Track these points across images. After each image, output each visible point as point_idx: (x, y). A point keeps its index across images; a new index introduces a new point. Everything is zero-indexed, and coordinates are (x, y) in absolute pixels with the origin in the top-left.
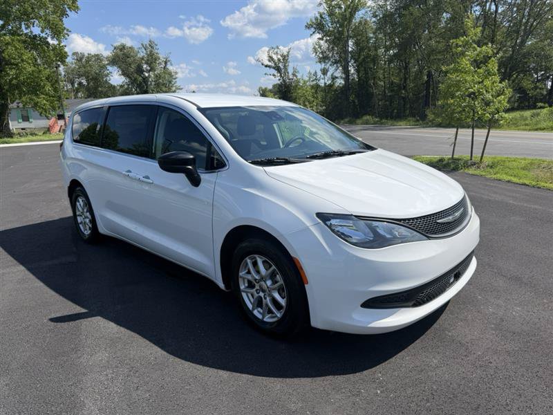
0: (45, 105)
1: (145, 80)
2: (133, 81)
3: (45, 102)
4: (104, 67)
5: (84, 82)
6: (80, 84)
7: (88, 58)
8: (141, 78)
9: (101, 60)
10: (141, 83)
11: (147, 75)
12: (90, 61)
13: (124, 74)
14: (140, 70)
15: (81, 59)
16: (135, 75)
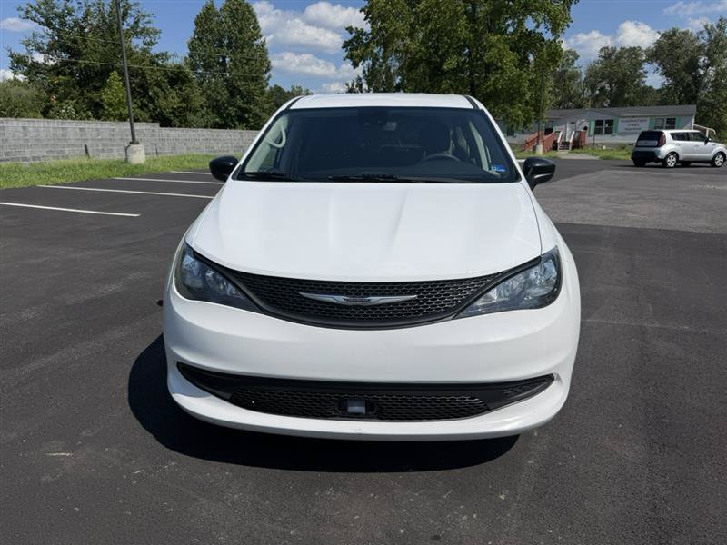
0: (518, 116)
1: (698, 81)
2: (678, 82)
3: (520, 112)
4: (640, 64)
5: (608, 87)
6: (602, 89)
7: (620, 53)
8: (690, 78)
9: (637, 55)
10: (689, 85)
11: (702, 72)
12: (622, 57)
13: (666, 74)
14: (692, 65)
15: (610, 55)
16: (683, 74)
